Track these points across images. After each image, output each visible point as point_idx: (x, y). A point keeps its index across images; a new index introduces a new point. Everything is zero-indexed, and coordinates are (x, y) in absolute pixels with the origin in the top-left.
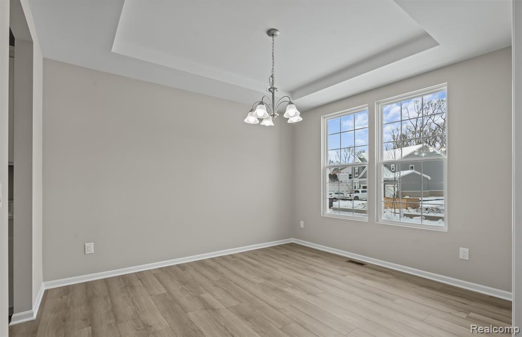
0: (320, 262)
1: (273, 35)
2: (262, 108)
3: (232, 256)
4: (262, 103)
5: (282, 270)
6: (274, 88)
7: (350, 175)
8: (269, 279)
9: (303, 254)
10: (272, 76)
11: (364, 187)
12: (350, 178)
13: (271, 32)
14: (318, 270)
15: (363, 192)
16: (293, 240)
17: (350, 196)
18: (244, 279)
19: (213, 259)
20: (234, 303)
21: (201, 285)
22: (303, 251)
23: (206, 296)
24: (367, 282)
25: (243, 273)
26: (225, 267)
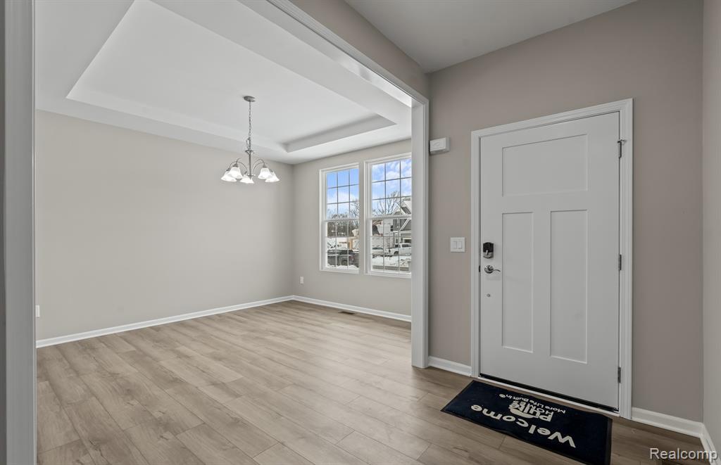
0: (313, 315)
1: (250, 101)
2: (236, 170)
3: (219, 315)
4: (236, 165)
5: (270, 324)
6: (251, 151)
7: (392, 227)
8: (253, 331)
9: (299, 309)
10: (249, 139)
11: (407, 241)
12: (392, 230)
13: (247, 98)
14: (307, 321)
15: (403, 246)
16: (293, 298)
17: (390, 251)
18: (227, 333)
19: (195, 320)
20: (211, 351)
21: (177, 341)
22: (299, 307)
23: (182, 349)
24: (348, 327)
25: (227, 329)
26: (208, 325)
